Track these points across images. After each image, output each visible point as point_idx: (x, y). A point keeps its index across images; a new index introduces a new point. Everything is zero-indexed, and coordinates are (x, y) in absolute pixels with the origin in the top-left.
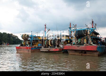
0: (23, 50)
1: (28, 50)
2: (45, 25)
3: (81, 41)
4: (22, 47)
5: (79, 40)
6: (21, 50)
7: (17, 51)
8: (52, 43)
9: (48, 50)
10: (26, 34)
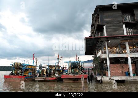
0: (13, 79)
1: (20, 79)
2: (34, 54)
3: (74, 71)
4: (12, 76)
5: (73, 70)
6: (11, 79)
7: (5, 80)
8: (48, 72)
9: (44, 79)
10: (18, 63)
